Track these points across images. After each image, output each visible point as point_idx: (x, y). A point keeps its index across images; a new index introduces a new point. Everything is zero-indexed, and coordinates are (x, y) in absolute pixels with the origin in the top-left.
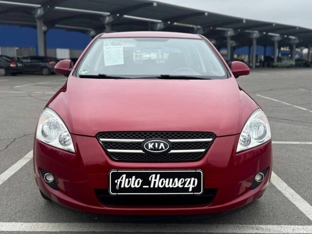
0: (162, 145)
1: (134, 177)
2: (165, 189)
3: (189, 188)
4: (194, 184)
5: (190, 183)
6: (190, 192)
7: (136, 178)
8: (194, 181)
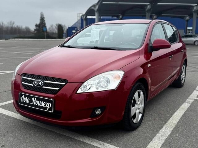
0: (40, 83)
1: (27, 97)
2: (37, 106)
3: (47, 108)
4: (49, 106)
5: (48, 105)
6: (48, 110)
7: (28, 98)
8: (50, 105)
